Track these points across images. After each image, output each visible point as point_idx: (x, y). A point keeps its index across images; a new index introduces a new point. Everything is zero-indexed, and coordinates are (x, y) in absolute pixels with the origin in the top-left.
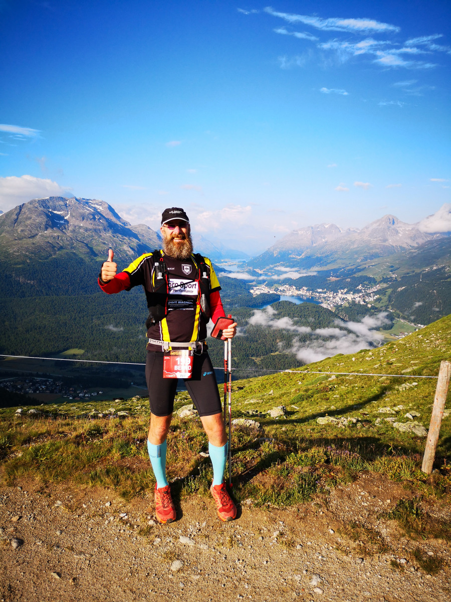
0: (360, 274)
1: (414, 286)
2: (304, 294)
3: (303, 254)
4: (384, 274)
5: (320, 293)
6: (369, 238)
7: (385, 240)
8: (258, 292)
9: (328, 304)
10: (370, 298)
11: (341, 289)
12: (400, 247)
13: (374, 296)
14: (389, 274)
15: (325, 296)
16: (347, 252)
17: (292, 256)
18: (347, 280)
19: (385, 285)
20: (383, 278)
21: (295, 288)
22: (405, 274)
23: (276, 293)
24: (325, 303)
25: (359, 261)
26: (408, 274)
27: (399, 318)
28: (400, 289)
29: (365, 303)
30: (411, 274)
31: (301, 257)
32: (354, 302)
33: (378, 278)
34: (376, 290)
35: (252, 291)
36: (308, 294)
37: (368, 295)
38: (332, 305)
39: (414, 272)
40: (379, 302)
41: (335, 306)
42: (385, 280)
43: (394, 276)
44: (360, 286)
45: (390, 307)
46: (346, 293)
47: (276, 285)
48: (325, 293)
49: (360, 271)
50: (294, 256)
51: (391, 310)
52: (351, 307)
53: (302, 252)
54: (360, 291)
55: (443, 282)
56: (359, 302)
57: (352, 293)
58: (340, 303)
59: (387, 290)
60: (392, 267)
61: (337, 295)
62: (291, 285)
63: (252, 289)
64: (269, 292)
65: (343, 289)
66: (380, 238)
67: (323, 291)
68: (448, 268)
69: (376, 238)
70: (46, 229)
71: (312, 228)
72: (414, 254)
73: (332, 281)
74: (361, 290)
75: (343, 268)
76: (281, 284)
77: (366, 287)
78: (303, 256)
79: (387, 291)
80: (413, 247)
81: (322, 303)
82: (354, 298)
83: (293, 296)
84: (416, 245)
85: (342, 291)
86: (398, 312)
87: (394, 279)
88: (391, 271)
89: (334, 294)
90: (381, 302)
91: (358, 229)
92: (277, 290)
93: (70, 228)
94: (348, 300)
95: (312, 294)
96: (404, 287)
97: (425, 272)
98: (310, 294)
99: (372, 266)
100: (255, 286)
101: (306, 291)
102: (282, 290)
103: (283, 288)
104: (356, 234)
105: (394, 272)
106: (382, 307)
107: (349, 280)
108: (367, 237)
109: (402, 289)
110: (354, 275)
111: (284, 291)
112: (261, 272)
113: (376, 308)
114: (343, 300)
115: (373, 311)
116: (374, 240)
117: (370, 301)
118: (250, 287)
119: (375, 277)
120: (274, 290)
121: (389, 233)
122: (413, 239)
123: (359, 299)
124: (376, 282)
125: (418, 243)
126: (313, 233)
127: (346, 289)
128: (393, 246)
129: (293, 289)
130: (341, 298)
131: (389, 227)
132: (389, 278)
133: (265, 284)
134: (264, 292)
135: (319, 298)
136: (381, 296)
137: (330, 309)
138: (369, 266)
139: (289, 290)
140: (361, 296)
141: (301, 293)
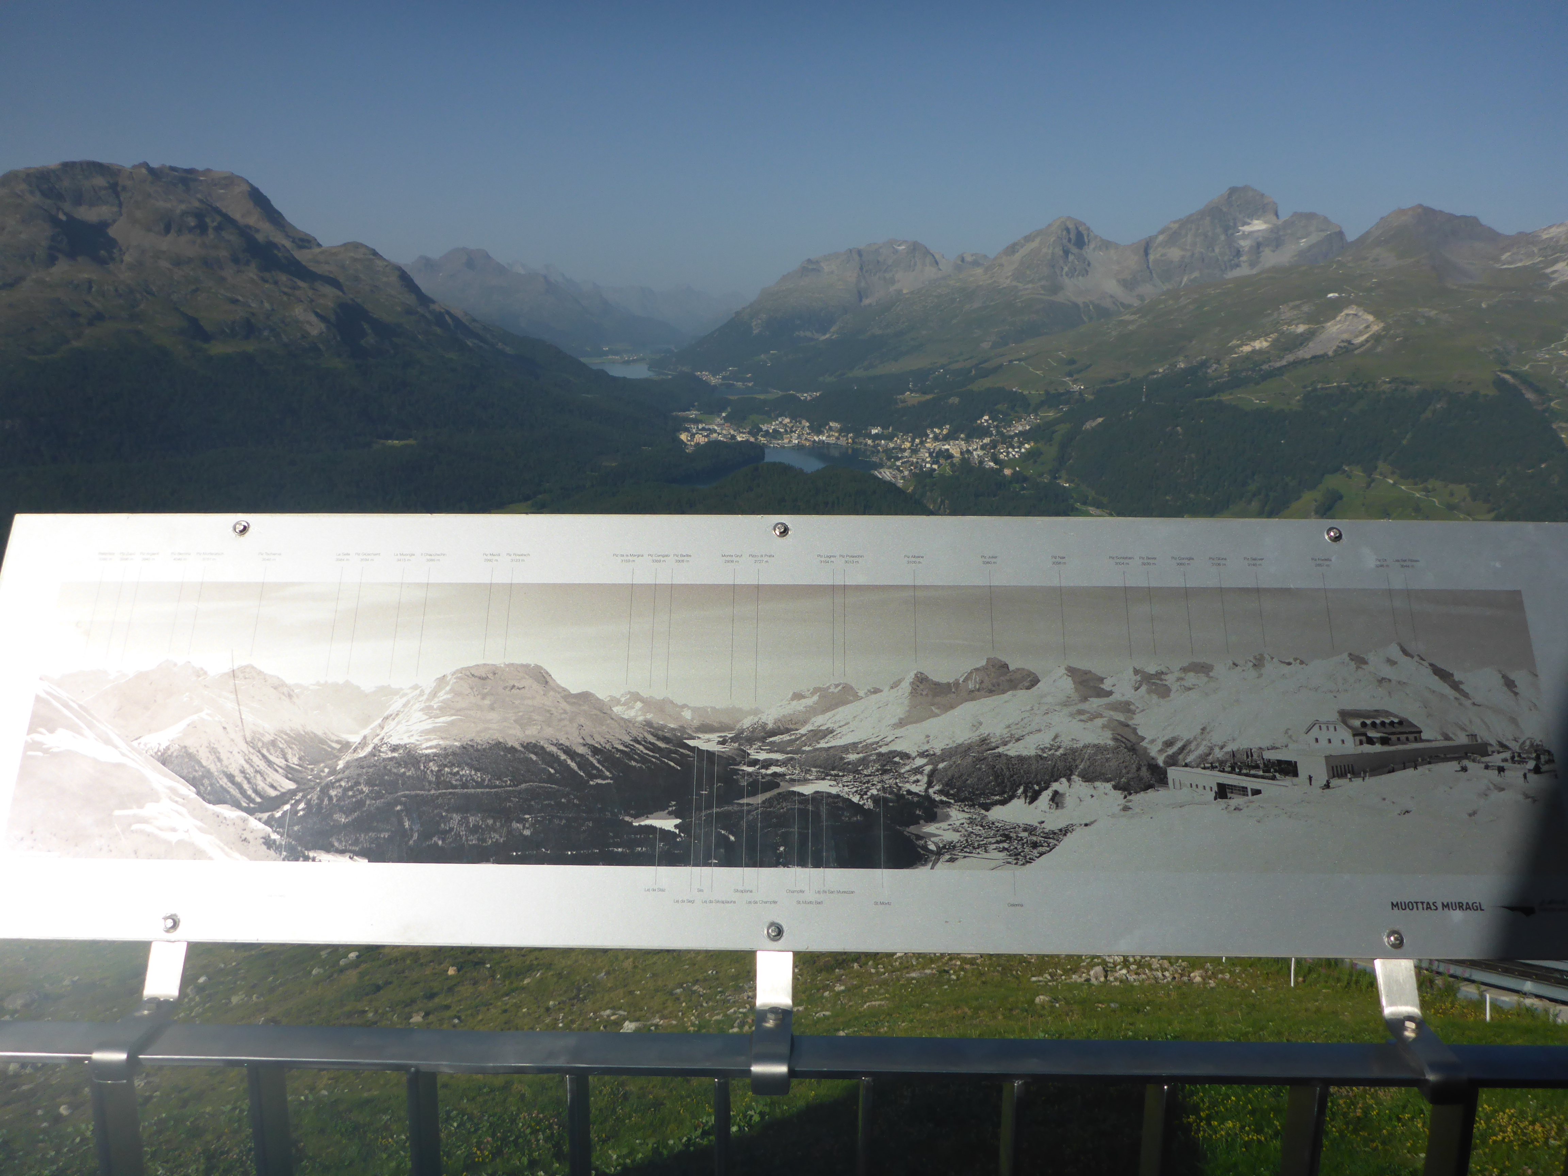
0: (985, 384)
1: (1127, 416)
2: (832, 440)
3: (833, 329)
4: (1052, 382)
5: (876, 437)
6: (1014, 283)
7: (1056, 289)
8: (700, 439)
9: (898, 468)
10: (1010, 450)
11: (931, 426)
12: (1097, 307)
13: (1021, 444)
14: (1064, 383)
15: (891, 445)
16: (954, 321)
17: (802, 334)
18: (950, 401)
19: (1051, 414)
21: (808, 424)
22: (1104, 383)
23: (752, 439)
24: (890, 468)
25: (986, 345)
26: (1113, 381)
27: (1085, 503)
28: (1089, 425)
29: (996, 463)
30: (1120, 383)
31: (827, 336)
32: (965, 460)
33: (1034, 393)
34: (1028, 427)
35: (684, 437)
36: (843, 441)
37: (1007, 441)
38: (906, 473)
39: (1127, 375)
40: (1035, 462)
41: (915, 475)
42: (1052, 399)
43: (1076, 388)
44: (986, 417)
45: (1063, 474)
46: (946, 438)
47: (754, 417)
48: (890, 438)
49: (986, 374)
50: (808, 334)
51: (1066, 482)
52: (958, 478)
53: (831, 322)
54: (983, 432)
55: (1201, 403)
56: (981, 462)
57: (962, 436)
58: (928, 465)
59: (1056, 428)
60: (1072, 362)
61: (922, 443)
62: (795, 417)
63: (687, 430)
65: (941, 428)
66: (1043, 283)
67: (886, 432)
68: (1215, 366)
69: (1032, 281)
70: (52, 260)
71: (860, 253)
72: (1130, 328)
73: (909, 404)
74: (989, 426)
75: (942, 367)
76: (768, 414)
77: (1003, 420)
78: (831, 334)
79: (1053, 432)
80: (1129, 306)
81: (881, 465)
82: (968, 451)
83: (799, 448)
84: (1136, 303)
85: (937, 430)
86: (1084, 487)
87: (1076, 396)
88: (1070, 374)
89: (913, 441)
90: (1039, 460)
91: (985, 257)
92: (755, 431)
93: (127, 258)
94: (950, 456)
95: (854, 442)
96: (1100, 420)
97: (1155, 376)
98: (850, 440)
99: (1020, 360)
100: (696, 421)
101: (837, 434)
102: (771, 431)
103: (773, 427)
104: (979, 271)
105: (1075, 376)
106: (1041, 475)
107: (955, 400)
108: (1007, 278)
109: (1094, 424)
110: (969, 387)
111: (776, 434)
112: (714, 380)
113: (1025, 479)
114: (937, 457)
115: (1017, 486)
116: (1026, 287)
117: (1010, 459)
118: (680, 425)
119: (1026, 392)
120: (749, 433)
121: (1066, 269)
122: (1129, 284)
123: (981, 453)
124: (1029, 405)
125: (1141, 298)
126: (861, 269)
127: (948, 426)
128: (1076, 305)
129: (803, 428)
130: (933, 452)
131: (1066, 253)
132: (1062, 394)
133: (724, 415)
134: (720, 438)
135: (873, 452)
136: (1039, 445)
137: (900, 483)
138: (1011, 361)
139: (792, 432)
140: (986, 444)
141: (824, 438)
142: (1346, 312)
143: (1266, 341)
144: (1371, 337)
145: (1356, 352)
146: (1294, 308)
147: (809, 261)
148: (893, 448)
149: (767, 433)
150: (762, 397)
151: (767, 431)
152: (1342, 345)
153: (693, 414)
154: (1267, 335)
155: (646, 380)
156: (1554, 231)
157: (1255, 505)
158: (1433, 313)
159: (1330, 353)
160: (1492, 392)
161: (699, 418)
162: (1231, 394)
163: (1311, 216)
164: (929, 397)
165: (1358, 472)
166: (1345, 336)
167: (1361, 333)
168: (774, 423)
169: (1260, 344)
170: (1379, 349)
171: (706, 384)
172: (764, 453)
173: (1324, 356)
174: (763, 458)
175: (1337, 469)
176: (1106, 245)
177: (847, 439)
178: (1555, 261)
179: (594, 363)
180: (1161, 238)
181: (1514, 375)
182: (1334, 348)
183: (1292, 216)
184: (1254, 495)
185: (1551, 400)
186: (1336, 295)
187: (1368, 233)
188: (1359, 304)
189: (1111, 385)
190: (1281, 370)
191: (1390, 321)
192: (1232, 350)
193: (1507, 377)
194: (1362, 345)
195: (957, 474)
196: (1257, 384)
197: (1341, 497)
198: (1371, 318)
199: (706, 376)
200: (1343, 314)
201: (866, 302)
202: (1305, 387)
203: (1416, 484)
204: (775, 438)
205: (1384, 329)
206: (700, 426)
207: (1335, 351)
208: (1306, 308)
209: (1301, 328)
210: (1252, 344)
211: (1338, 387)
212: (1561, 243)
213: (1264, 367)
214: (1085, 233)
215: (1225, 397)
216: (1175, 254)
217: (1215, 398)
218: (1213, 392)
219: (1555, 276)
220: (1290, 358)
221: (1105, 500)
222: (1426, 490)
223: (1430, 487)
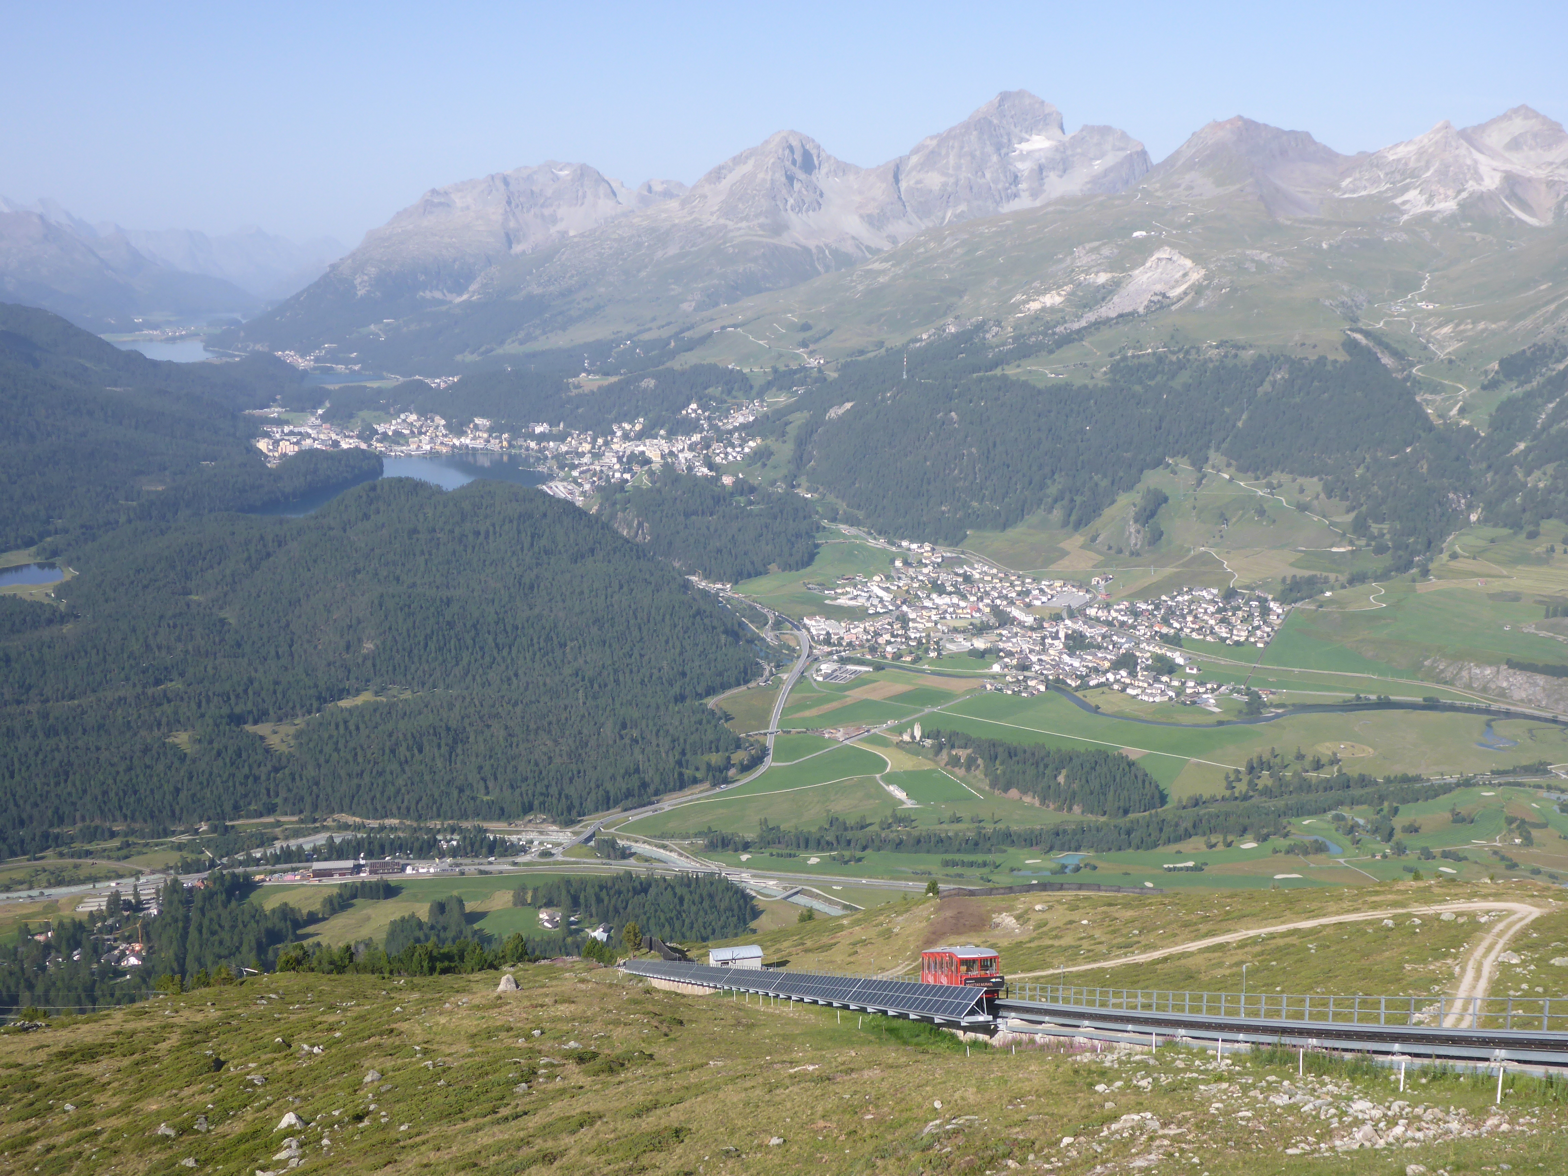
0: (689, 359)
1: (884, 400)
2: (479, 444)
3: (473, 287)
4: (780, 356)
5: (542, 438)
6: (722, 221)
7: (779, 228)
8: (288, 448)
9: (575, 481)
10: (729, 450)
11: (619, 420)
12: (835, 253)
13: (744, 441)
14: (797, 357)
15: (564, 448)
16: (643, 274)
17: (428, 295)
18: (643, 384)
19: (782, 399)
20: (775, 371)
21: (443, 422)
22: (851, 355)
23: (363, 446)
24: (563, 480)
25: (687, 307)
26: (862, 352)
27: (834, 520)
28: (834, 413)
29: (711, 468)
30: (871, 355)
31: (465, 297)
33: (756, 371)
34: (751, 419)
35: (263, 445)
36: (494, 445)
37: (724, 437)
38: (587, 487)
39: (881, 344)
40: (764, 465)
41: (599, 489)
42: (782, 379)
43: (813, 362)
44: (694, 406)
45: (803, 480)
46: (640, 436)
47: (364, 414)
48: (562, 438)
49: (690, 346)
50: (438, 295)
51: (808, 490)
52: (659, 491)
53: (470, 277)
54: (691, 427)
55: (980, 380)
56: (690, 468)
57: (662, 432)
58: (617, 475)
59: (790, 418)
60: (806, 327)
61: (606, 443)
62: (424, 413)
63: (267, 435)
64: (336, 444)
65: (632, 422)
66: (762, 220)
67: (555, 430)
68: (995, 329)
69: (746, 218)
71: (506, 181)
72: (881, 280)
73: (586, 390)
74: (698, 419)
75: (630, 337)
76: (385, 409)
77: (717, 409)
78: (470, 295)
79: (787, 424)
80: (878, 251)
81: (551, 477)
82: (671, 453)
83: (433, 456)
84: (887, 246)
85: (627, 426)
86: (831, 498)
87: (815, 374)
88: (804, 344)
89: (594, 442)
90: (770, 463)
91: (680, 185)
92: (368, 434)
94: (647, 461)
95: (511, 445)
96: (848, 405)
97: (918, 345)
98: (505, 444)
99: (735, 326)
100: (279, 422)
101: (485, 435)
102: (390, 433)
103: (392, 428)
104: (674, 204)
105: (812, 347)
106: (773, 483)
107: (649, 383)
108: (712, 214)
109: (841, 411)
110: (669, 364)
111: (398, 438)
112: (303, 363)
113: (752, 490)
114: (629, 461)
115: (742, 500)
116: (739, 225)
117: (730, 463)
118: (257, 428)
119: (746, 370)
120: (360, 437)
121: (791, 201)
122: (875, 221)
123: (689, 455)
124: (751, 387)
125: (893, 240)
126: (509, 203)
127: (641, 420)
128: (807, 250)
129: (437, 427)
130: (623, 456)
131: (791, 179)
132: (795, 372)
133: (320, 412)
134: (317, 445)
135: (538, 459)
136: (768, 442)
137: (579, 501)
138: (723, 328)
139: (420, 433)
140: (696, 444)
141: (468, 441)
142: (1157, 255)
143: (1059, 294)
144: (1190, 287)
145: (1173, 308)
146: (1092, 250)
147: (434, 192)
148: (567, 453)
149: (385, 437)
150: (375, 385)
151: (385, 434)
152: (1155, 298)
153: (274, 412)
154: (1060, 287)
155: (203, 365)
156: (1402, 151)
157: (1057, 514)
158: (1264, 256)
159: (1141, 310)
160: (1342, 357)
161: (284, 417)
162: (1019, 366)
163: (1105, 131)
164: (613, 379)
165: (1184, 465)
166: (1159, 288)
167: (1177, 283)
168: (394, 422)
169: (1052, 299)
170: (1202, 304)
171: (292, 368)
172: (381, 465)
173: (1133, 314)
174: (382, 472)
175: (1158, 463)
176: (843, 168)
177: (501, 442)
178: (1405, 189)
179: (122, 341)
180: (914, 159)
181: (1367, 334)
182: (1146, 303)
183: (1082, 130)
184: (1056, 501)
185: (1412, 365)
186: (1144, 233)
187: (1178, 153)
188: (1173, 246)
189: (860, 358)
190: (1080, 334)
191: (1212, 266)
192: (1016, 307)
193: (1358, 336)
194: (1180, 299)
195: (658, 485)
196: (1051, 352)
197: (1166, 500)
198: (1188, 263)
199: (290, 356)
200: (1154, 258)
201: (517, 249)
202: (1111, 355)
203: (1257, 479)
204: (398, 444)
205: (1206, 277)
206: (286, 429)
207: (1147, 307)
208: (1106, 251)
209: (1102, 278)
210: (1041, 299)
211: (1154, 354)
212: (1412, 164)
213: (1057, 330)
214: (814, 152)
215: (1011, 371)
216: (934, 180)
217: (998, 372)
218: (995, 364)
219: (1406, 207)
220: (1091, 317)
221: (861, 514)
222: (1270, 486)
223: (1275, 482)
